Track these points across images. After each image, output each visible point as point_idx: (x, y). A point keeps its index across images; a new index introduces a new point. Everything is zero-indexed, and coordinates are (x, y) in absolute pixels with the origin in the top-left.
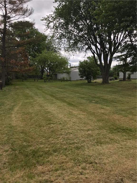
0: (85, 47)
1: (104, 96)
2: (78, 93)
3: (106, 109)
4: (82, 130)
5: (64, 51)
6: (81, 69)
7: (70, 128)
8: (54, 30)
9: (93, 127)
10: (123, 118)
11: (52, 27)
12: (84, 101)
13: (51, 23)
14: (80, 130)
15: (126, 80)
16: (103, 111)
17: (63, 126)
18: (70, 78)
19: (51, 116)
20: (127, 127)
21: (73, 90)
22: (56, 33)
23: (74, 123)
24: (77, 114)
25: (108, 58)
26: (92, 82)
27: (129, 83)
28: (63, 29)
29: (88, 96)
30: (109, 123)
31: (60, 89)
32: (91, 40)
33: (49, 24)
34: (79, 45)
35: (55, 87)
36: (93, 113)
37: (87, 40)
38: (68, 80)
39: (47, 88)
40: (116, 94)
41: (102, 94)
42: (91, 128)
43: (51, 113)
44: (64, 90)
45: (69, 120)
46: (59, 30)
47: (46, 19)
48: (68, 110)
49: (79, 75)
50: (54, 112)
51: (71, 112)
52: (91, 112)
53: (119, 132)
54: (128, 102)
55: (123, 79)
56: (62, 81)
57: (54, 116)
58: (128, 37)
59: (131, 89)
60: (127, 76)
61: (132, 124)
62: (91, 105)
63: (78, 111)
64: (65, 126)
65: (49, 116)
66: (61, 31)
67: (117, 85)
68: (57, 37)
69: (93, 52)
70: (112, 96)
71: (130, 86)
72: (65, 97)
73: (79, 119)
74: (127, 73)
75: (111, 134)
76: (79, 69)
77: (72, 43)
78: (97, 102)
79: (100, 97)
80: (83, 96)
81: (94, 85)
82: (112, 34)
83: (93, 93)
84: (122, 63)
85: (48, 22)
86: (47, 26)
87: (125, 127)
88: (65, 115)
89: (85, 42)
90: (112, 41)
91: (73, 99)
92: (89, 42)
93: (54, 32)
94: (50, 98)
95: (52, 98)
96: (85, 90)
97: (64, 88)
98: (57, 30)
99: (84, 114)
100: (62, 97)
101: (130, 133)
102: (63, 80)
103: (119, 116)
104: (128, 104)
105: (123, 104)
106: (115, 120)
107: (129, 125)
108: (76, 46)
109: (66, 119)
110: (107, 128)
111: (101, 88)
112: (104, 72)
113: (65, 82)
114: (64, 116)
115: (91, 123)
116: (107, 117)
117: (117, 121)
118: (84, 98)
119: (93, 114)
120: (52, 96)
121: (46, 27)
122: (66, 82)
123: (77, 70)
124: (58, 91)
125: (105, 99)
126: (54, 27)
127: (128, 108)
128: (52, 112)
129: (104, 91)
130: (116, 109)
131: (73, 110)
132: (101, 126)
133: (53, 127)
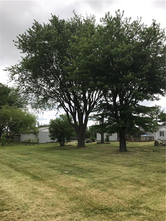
0: (57, 104)
1: (79, 164)
2: (48, 161)
3: (82, 181)
4: (48, 216)
5: (31, 108)
6: (52, 129)
7: (32, 215)
8: (19, 82)
9: (64, 210)
10: (102, 193)
11: (18, 79)
12: (54, 172)
13: (16, 74)
14: (46, 217)
15: (104, 143)
16: (77, 185)
17: (22, 212)
18: (38, 140)
19: (5, 198)
20: (106, 206)
21: (41, 156)
22: (22, 87)
23: (38, 206)
24: (43, 192)
25: (83, 118)
26: (65, 146)
27: (107, 146)
28: (31, 82)
29: (60, 165)
30: (84, 202)
31: (23, 156)
32: (63, 96)
33: (13, 75)
34: (50, 101)
35: (15, 152)
36: (65, 188)
37: (59, 96)
38: (35, 143)
39: (4, 154)
40: (93, 160)
41: (77, 160)
42: (61, 212)
43: (5, 193)
44: (28, 157)
45: (32, 201)
46: (25, 82)
47: (9, 70)
48: (32, 186)
49: (50, 137)
50: (11, 191)
51: (35, 189)
52: (62, 187)
53: (96, 213)
54: (107, 171)
55: (100, 142)
56: (26, 145)
57: (10, 198)
58: (103, 97)
59: (110, 154)
60: (105, 137)
61: (112, 201)
62: (62, 177)
63: (46, 187)
64: (25, 212)
65: (3, 197)
66: (28, 85)
67: (94, 149)
68: (22, 91)
69: (66, 110)
70: (89, 163)
71: (108, 150)
72: (28, 167)
73: (45, 199)
74: (105, 134)
75: (87, 217)
76: (50, 129)
77: (42, 98)
78: (70, 173)
79: (74, 165)
80: (53, 164)
81: (68, 148)
82: (87, 92)
83: (66, 160)
84: (98, 123)
85: (13, 73)
86: (11, 77)
87: (103, 206)
88: (27, 195)
89: (57, 98)
90: (87, 99)
91: (39, 169)
92: (62, 99)
93: (19, 85)
94: (8, 169)
95: (10, 170)
96: (56, 156)
97: (28, 154)
98: (23, 83)
99: (53, 190)
100: (24, 167)
101: (110, 214)
102: (28, 143)
103: (96, 190)
104: (107, 173)
105: (101, 173)
106: (92, 197)
107: (108, 202)
108: (46, 102)
109: (27, 201)
110: (82, 210)
111: (76, 153)
112: (80, 133)
113: (30, 146)
114: (24, 196)
115: (61, 204)
116: (82, 193)
117: (94, 197)
118: (54, 167)
119: (65, 190)
120: (10, 166)
121: (9, 78)
122: (33, 146)
123: (47, 130)
124: (20, 159)
125: (80, 168)
126: (19, 79)
127: (107, 178)
128: (8, 191)
129: (79, 158)
130: (93, 181)
131: (38, 186)
132: (75, 208)
133: (6, 216)
